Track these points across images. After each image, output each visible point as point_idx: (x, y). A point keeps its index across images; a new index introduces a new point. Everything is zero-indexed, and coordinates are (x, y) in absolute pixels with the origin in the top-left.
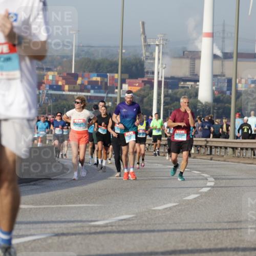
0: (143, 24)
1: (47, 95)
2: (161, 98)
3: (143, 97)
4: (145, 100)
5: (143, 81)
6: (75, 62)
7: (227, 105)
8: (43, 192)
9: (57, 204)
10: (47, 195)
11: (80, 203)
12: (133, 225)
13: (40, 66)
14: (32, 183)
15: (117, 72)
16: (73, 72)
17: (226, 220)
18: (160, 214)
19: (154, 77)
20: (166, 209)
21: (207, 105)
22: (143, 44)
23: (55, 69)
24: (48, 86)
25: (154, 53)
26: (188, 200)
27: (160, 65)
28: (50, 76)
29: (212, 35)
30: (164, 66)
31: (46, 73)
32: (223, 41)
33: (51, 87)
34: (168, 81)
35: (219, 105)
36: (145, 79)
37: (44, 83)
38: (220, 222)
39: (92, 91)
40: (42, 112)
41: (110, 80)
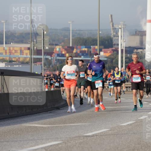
0: (111, 16)
1: (56, 60)
2: (123, 60)
3: (113, 59)
4: (114, 61)
5: (112, 50)
6: (72, 40)
8: (55, 117)
9: (64, 124)
10: (58, 119)
11: (77, 123)
12: (109, 135)
13: (51, 43)
14: (49, 112)
15: (97, 45)
16: (71, 46)
18: (125, 128)
19: (118, 47)
20: (128, 125)
21: (150, 63)
22: (111, 28)
23: (60, 44)
24: (56, 54)
25: (118, 33)
26: (141, 119)
27: (122, 40)
28: (58, 48)
30: (125, 40)
31: (55, 47)
33: (58, 55)
34: (127, 49)
36: (114, 48)
37: (54, 53)
39: (82, 57)
40: (53, 70)
41: (93, 50)
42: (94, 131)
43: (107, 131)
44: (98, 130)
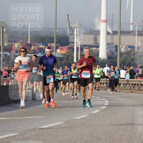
0: (68, 15)
1: (15, 56)
2: (78, 57)
3: (68, 56)
4: (70, 58)
5: (68, 48)
6: (30, 37)
7: (115, 60)
8: (13, 110)
9: (21, 117)
10: (15, 112)
11: (34, 116)
12: (63, 128)
13: (10, 40)
14: (7, 105)
15: (54, 43)
16: (29, 43)
17: (115, 124)
18: (79, 121)
19: (74, 45)
20: (82, 118)
21: (104, 60)
22: (68, 26)
23: (19, 42)
24: (15, 51)
25: (74, 32)
26: (94, 113)
27: (78, 39)
28: (16, 45)
29: (106, 21)
30: (80, 39)
31: (14, 44)
32: (113, 25)
34: (82, 47)
35: (111, 60)
36: (70, 46)
37: (13, 49)
38: (112, 125)
39: (40, 54)
40: (12, 66)
42: (49, 124)
43: (62, 124)
44: (54, 123)
